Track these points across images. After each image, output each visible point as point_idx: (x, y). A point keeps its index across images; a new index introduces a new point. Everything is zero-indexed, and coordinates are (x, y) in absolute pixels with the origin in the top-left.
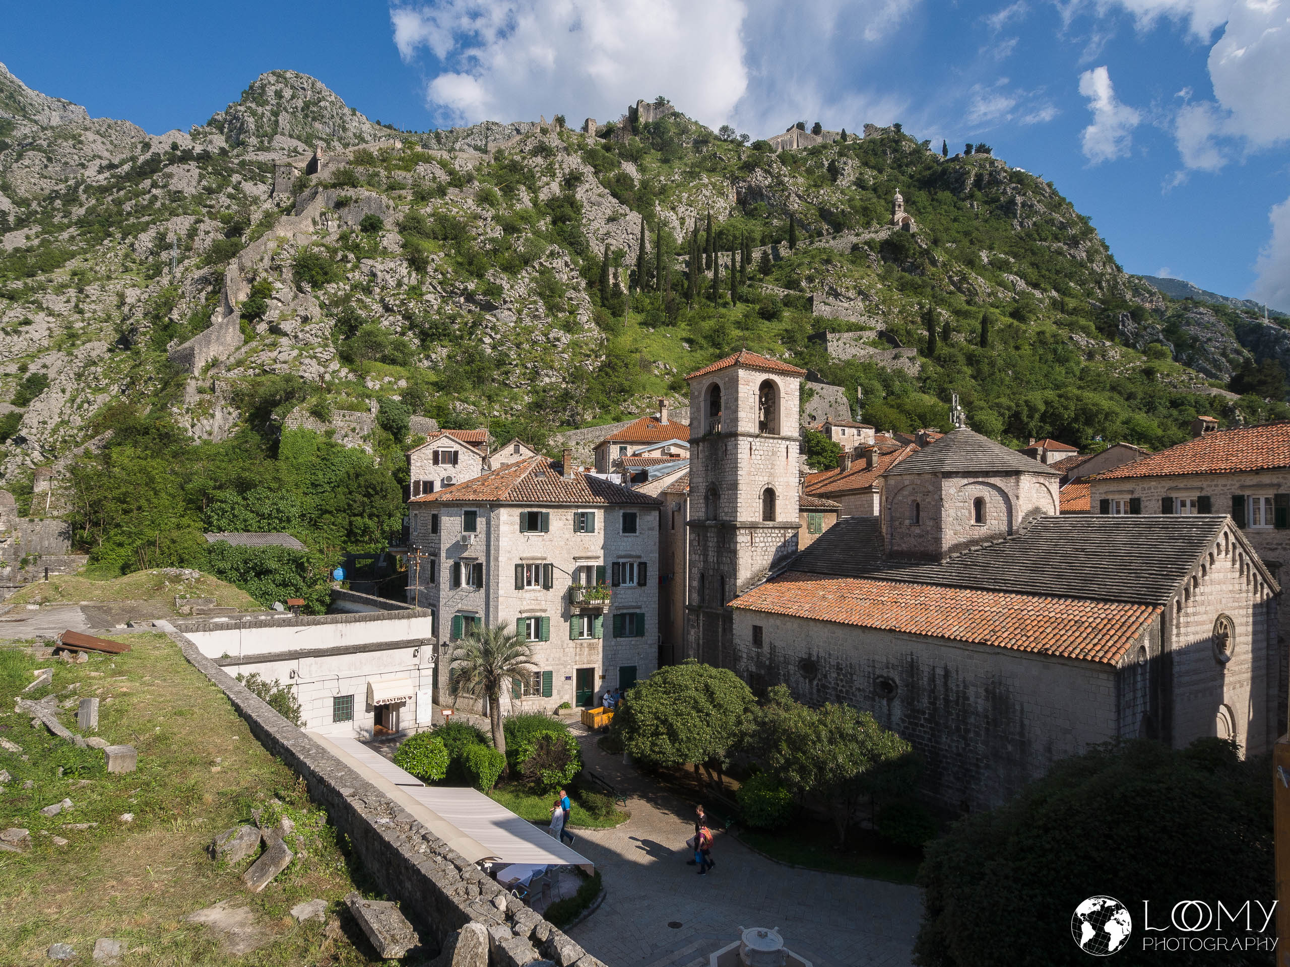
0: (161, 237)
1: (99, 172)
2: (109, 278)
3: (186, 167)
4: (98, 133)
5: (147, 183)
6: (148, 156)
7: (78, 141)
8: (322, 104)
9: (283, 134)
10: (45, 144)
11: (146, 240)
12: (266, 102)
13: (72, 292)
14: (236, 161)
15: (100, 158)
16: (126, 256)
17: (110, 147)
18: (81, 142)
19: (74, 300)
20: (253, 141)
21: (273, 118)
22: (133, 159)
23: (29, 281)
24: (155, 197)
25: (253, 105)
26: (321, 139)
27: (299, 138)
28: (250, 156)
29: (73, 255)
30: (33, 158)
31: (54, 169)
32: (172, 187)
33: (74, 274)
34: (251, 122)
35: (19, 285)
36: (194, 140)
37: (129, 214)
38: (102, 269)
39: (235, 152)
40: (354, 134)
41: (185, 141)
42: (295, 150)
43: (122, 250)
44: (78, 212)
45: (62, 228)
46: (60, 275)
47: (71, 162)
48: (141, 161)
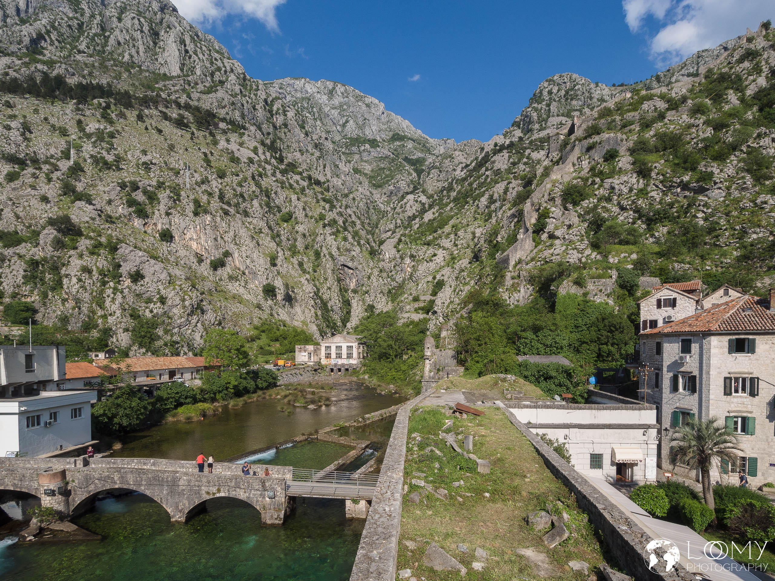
0: (491, 197)
1: (462, 171)
2: (468, 225)
3: (502, 154)
4: (460, 150)
5: (484, 169)
6: (483, 155)
7: (451, 157)
8: (576, 88)
9: (553, 116)
10: (438, 164)
11: (484, 201)
12: (543, 100)
13: (452, 236)
14: (527, 142)
15: (462, 163)
16: (475, 212)
17: (466, 156)
18: (453, 158)
19: (453, 240)
20: (537, 126)
21: (547, 108)
22: (476, 159)
23: (435, 234)
24: (487, 176)
25: (536, 105)
26: (576, 110)
27: (563, 115)
28: (536, 136)
29: (452, 217)
30: (434, 172)
31: (443, 175)
32: (495, 168)
33: (453, 227)
34: (535, 115)
35: (430, 238)
36: (505, 138)
37: (476, 189)
38: (464, 222)
39: (527, 137)
40: (598, 99)
41: (500, 140)
42: (561, 124)
43: (473, 209)
44: (453, 194)
45: (447, 205)
46: (447, 229)
47: (450, 170)
48: (480, 159)
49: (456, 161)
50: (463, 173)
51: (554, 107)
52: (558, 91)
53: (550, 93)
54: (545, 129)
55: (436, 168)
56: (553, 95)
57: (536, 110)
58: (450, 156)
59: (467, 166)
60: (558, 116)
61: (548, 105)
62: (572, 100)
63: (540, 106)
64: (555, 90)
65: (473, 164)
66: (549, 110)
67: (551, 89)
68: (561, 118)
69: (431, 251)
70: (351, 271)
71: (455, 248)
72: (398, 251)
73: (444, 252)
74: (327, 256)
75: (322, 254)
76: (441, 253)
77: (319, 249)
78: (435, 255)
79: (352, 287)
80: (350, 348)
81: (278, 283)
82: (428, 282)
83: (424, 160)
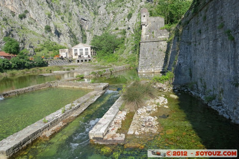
69: (122, 8)
70: (86, 22)
71: (133, 7)
72: (107, 10)
73: (128, 8)
74: (75, 15)
75: (72, 14)
76: (126, 9)
77: (71, 12)
78: (124, 10)
79: (86, 29)
80: (87, 49)
81: (52, 25)
82: (122, 21)
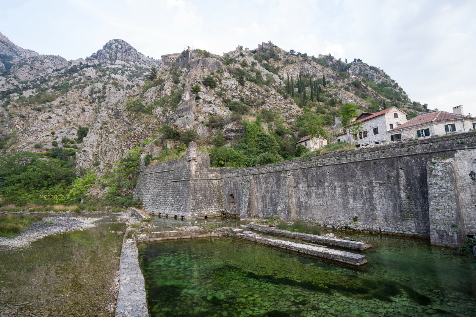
3: (89, 69)
5: (76, 74)
6: (71, 66)
9: (119, 60)
14: (105, 68)
20: (109, 61)
25: (108, 50)
34: (108, 55)
39: (103, 65)
41: (84, 62)
45: (46, 89)
47: (40, 69)
48: (69, 68)
49: (46, 65)
50: (54, 73)
51: (119, 55)
52: (122, 48)
53: (117, 47)
54: (114, 64)
55: (28, 64)
56: (118, 49)
57: (109, 53)
58: (41, 61)
59: (57, 70)
60: (122, 60)
61: (116, 53)
62: (129, 55)
63: (111, 52)
64: (120, 46)
65: (64, 70)
66: (116, 55)
67: (117, 45)
68: (123, 62)
69: (44, 115)
73: (58, 117)
76: (55, 118)
78: (50, 118)
83: (11, 58)
